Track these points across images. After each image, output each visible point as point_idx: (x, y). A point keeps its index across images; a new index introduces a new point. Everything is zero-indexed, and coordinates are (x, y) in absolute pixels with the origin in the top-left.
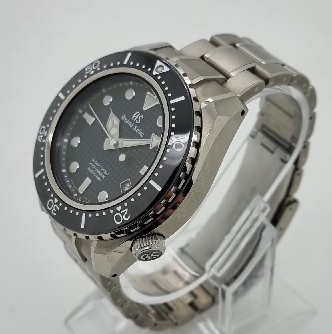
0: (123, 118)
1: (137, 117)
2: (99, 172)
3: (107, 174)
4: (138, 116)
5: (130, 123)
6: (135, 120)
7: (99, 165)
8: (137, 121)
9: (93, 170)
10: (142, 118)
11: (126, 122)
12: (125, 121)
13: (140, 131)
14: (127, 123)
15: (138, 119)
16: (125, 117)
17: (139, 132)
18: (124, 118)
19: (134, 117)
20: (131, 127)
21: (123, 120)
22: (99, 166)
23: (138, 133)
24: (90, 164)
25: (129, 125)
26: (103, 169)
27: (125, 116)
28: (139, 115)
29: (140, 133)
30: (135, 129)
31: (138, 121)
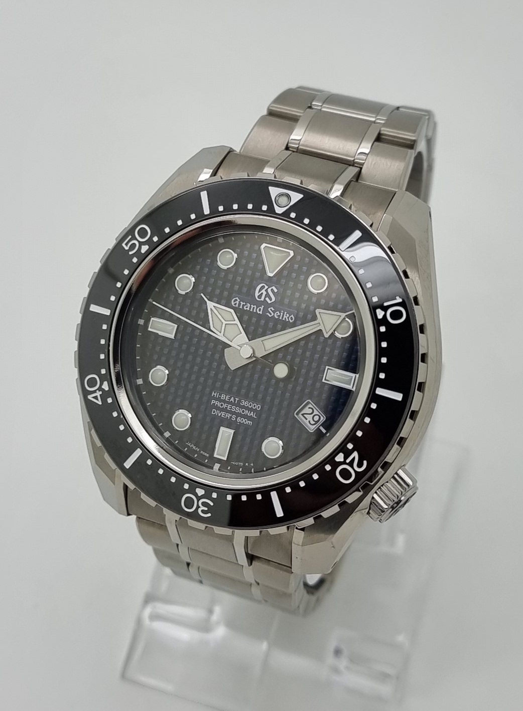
0: (235, 304)
1: (265, 293)
2: (238, 410)
3: (258, 407)
4: (266, 290)
5: (254, 308)
6: (262, 299)
7: (230, 398)
8: (267, 299)
9: (225, 410)
10: (276, 290)
11: (245, 309)
12: (241, 307)
13: (282, 314)
14: (248, 309)
15: (267, 295)
16: (239, 300)
17: (283, 316)
18: (237, 302)
19: (257, 294)
20: (261, 313)
21: (237, 306)
22: (232, 399)
23: (281, 318)
24: (212, 402)
25: (255, 311)
26: (244, 403)
27: (237, 298)
28: (266, 287)
29: (285, 317)
30: (271, 314)
31: (271, 299)
